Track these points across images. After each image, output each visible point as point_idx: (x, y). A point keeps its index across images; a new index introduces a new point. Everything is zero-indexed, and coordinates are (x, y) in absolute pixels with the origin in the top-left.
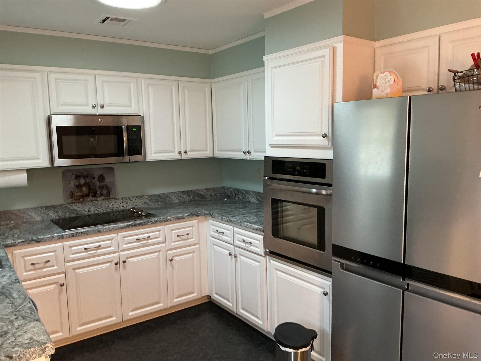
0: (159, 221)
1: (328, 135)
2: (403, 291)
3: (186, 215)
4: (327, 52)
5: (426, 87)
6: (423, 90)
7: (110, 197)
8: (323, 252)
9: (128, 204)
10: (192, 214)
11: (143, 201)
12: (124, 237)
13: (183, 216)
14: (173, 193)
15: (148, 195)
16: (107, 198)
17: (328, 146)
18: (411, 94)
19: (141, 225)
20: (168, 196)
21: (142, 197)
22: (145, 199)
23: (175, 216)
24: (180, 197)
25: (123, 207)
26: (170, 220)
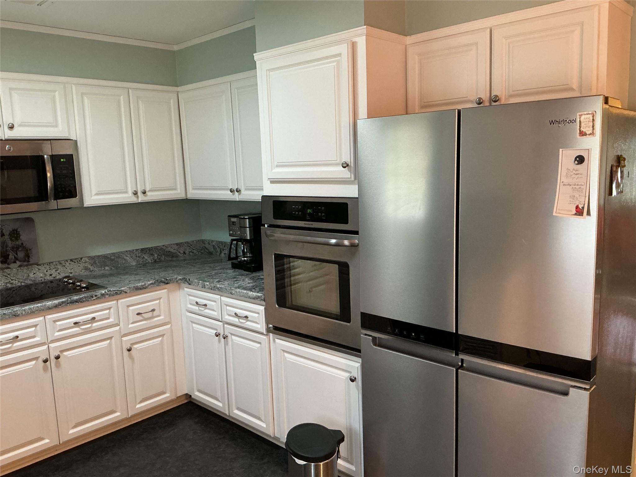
0: (107, 294)
1: (349, 164)
2: (456, 370)
3: (149, 283)
4: (344, 49)
5: (474, 97)
6: (472, 102)
7: (30, 263)
8: (349, 324)
9: (59, 271)
10: (157, 281)
11: (82, 265)
12: (55, 321)
13: (144, 285)
14: (127, 251)
15: (88, 257)
16: (25, 263)
17: (350, 179)
18: (460, 107)
19: (81, 302)
20: (119, 257)
21: (80, 260)
22: (85, 262)
23: (132, 286)
24: (139, 257)
25: (50, 277)
26: (124, 292)
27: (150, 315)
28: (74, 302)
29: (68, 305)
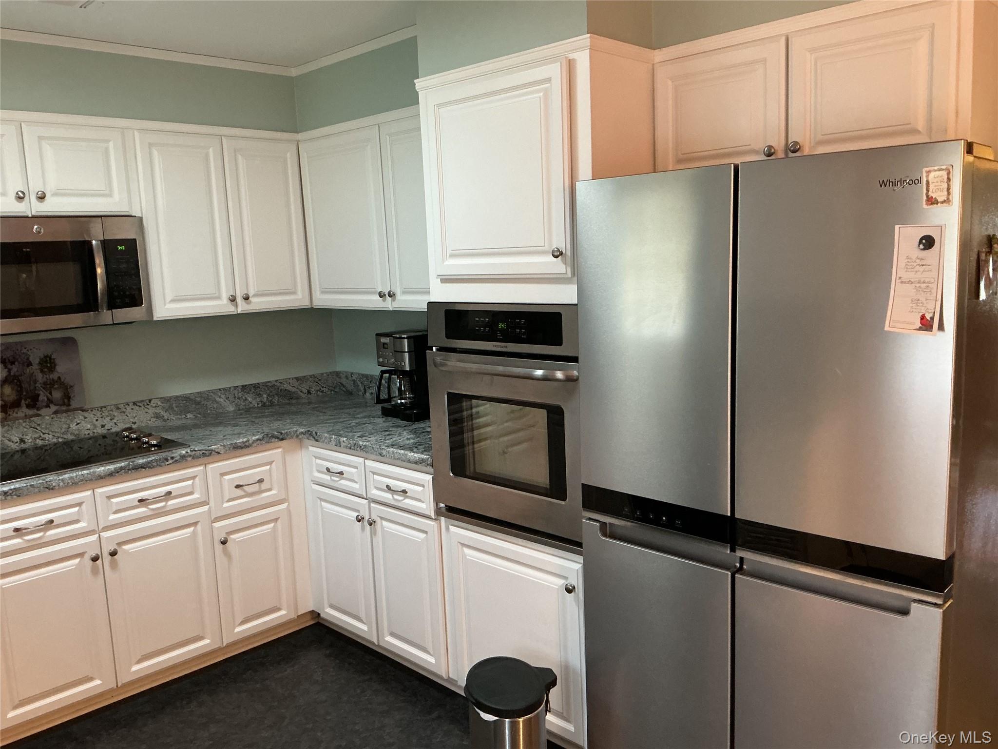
0: (190, 456)
1: (564, 252)
2: (731, 574)
3: (254, 438)
4: (555, 71)
5: (761, 145)
6: (756, 152)
7: (72, 407)
8: (563, 503)
9: (115, 421)
10: (267, 435)
11: (151, 411)
12: (109, 498)
13: (246, 442)
14: (220, 390)
15: (160, 398)
16: (64, 408)
17: (566, 276)
18: (738, 161)
19: (150, 468)
20: (208, 398)
21: (148, 403)
22: (156, 406)
23: (229, 443)
24: (239, 398)
25: (102, 429)
26: (216, 453)
27: (255, 488)
28: (139, 468)
29: (130, 472)
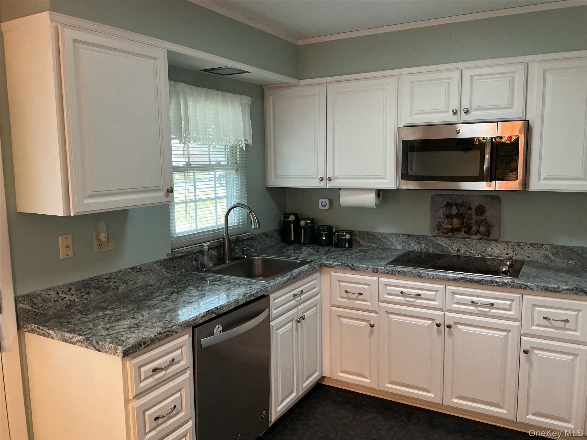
7: (490, 238)
9: (516, 252)
11: (542, 252)
15: (550, 245)
16: (486, 238)
19: (480, 284)
21: (541, 246)
23: (542, 285)
26: (530, 288)
28: (473, 282)
29: (467, 282)
